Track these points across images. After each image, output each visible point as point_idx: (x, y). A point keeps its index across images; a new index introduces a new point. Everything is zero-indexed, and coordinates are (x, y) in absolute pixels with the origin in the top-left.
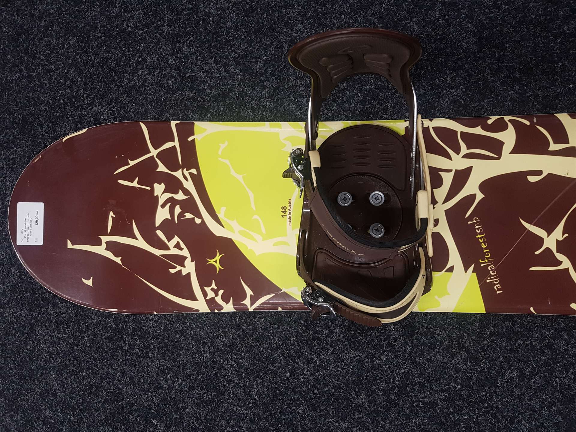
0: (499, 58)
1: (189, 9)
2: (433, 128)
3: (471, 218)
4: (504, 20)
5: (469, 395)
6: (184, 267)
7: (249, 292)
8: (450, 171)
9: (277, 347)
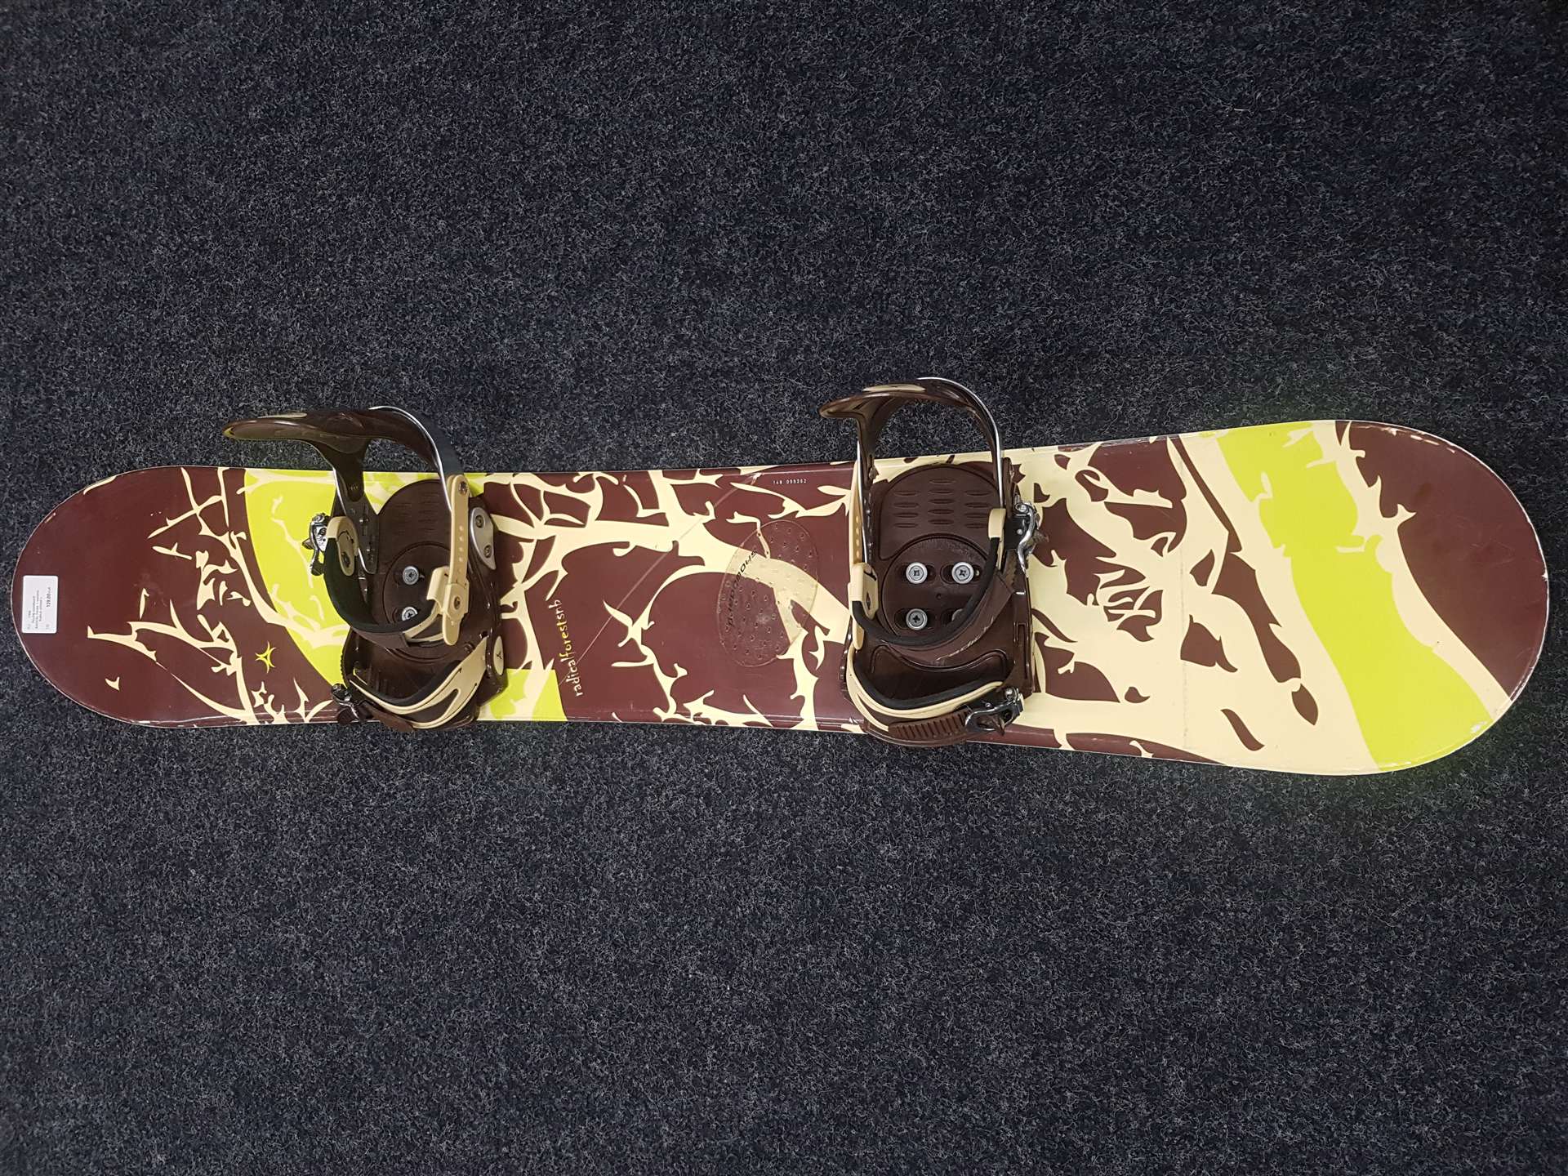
0: (596, 397)
1: (245, 315)
2: (515, 485)
3: (551, 601)
4: (604, 347)
5: (553, 828)
6: (229, 664)
7: (303, 698)
8: (530, 541)
9: (339, 770)
